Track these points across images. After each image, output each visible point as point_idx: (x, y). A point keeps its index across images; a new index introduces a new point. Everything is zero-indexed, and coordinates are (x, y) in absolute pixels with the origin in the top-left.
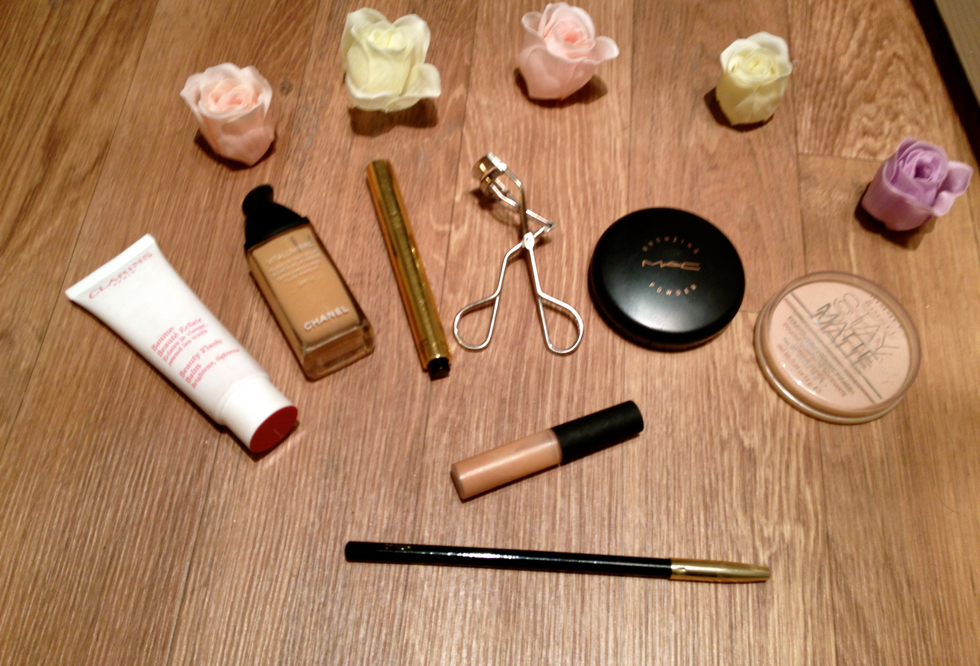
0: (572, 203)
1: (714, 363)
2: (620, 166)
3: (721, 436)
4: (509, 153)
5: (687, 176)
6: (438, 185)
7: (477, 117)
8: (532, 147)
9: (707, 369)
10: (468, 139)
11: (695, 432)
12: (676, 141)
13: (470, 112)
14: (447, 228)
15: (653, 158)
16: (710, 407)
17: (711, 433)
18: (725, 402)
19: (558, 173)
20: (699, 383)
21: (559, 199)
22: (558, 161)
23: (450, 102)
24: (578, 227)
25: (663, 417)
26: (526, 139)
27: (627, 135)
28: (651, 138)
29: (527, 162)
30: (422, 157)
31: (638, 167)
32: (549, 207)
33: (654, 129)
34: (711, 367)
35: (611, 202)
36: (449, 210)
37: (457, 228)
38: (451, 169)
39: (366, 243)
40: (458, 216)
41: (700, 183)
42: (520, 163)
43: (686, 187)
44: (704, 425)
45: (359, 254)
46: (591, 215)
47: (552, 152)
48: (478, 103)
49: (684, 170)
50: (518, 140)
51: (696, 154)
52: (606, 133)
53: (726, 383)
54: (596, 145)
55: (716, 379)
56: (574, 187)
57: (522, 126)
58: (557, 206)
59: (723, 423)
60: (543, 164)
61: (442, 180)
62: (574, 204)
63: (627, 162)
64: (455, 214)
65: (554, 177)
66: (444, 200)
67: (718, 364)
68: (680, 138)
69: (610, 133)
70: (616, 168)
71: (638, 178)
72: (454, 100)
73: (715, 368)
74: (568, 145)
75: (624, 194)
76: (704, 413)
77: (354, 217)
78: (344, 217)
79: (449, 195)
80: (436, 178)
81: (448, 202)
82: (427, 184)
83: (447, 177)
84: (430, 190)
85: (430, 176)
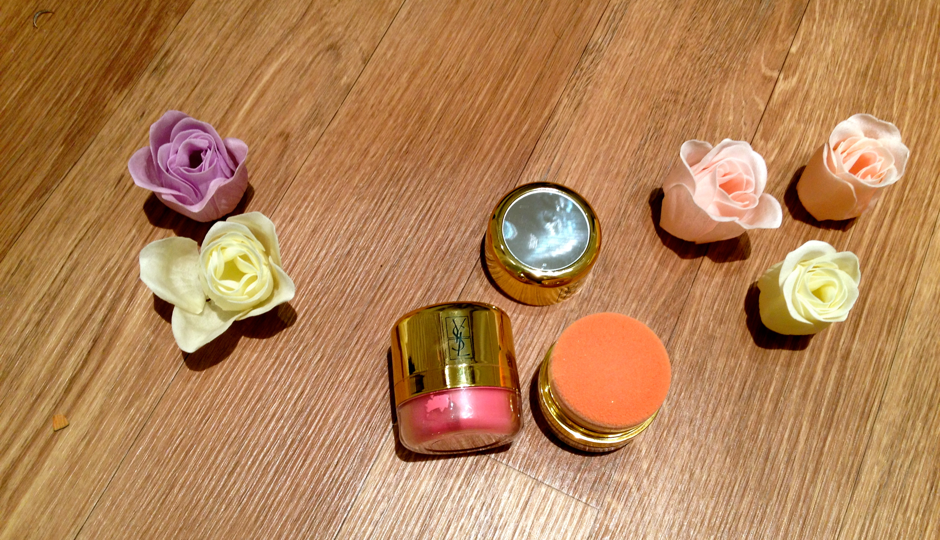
0: (911, 91)
4: (859, 20)
6: (777, 30)
8: (884, 22)
14: (775, 74)
19: (904, 57)
21: (899, 82)
22: (908, 44)
24: (911, 117)
26: (880, 12)
29: (875, 35)
32: (886, 87)
36: (783, 59)
37: (785, 78)
38: (794, 19)
39: (690, 65)
40: (790, 66)
42: (867, 34)
45: (680, 73)
46: (928, 108)
47: (904, 33)
50: (872, 11)
56: (918, 76)
58: (895, 89)
60: (891, 41)
61: (781, 27)
62: (914, 92)
64: (786, 64)
65: (899, 59)
66: (779, 46)
74: (923, 32)
77: (684, 36)
78: (674, 34)
79: (786, 43)
80: (776, 22)
81: (784, 50)
82: (765, 26)
83: (788, 26)
84: (767, 33)
85: (771, 19)
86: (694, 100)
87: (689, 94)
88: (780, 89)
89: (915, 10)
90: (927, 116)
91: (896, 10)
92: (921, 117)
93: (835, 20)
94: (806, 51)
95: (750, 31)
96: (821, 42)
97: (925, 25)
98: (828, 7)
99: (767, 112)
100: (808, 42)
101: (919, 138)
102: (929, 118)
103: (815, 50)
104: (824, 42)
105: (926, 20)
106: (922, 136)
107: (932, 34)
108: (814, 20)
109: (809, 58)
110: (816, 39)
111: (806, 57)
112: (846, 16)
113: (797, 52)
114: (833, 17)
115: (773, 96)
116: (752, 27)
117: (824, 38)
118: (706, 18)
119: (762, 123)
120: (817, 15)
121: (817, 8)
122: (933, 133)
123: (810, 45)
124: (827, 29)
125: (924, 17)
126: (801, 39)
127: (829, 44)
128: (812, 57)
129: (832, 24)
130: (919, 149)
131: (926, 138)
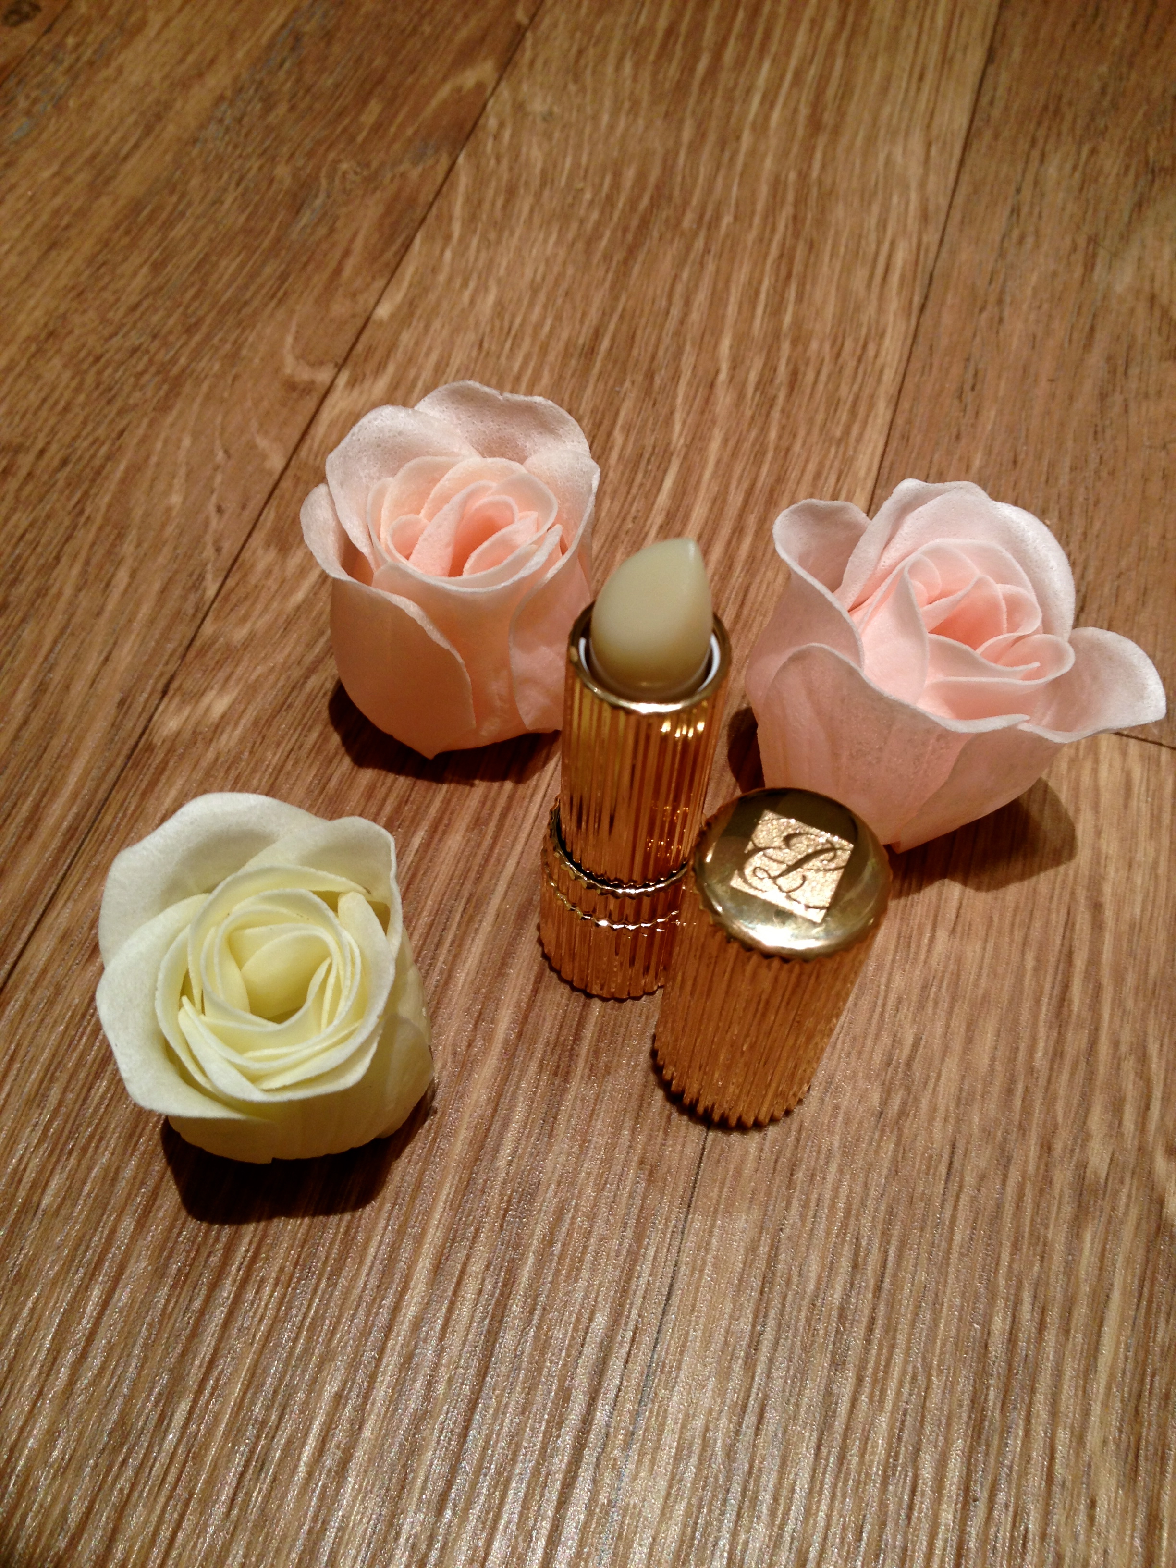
0: (723, 376)
1: (1097, 907)
2: (894, 304)
3: (1082, 1166)
4: (574, 226)
5: (1096, 359)
6: (338, 271)
7: (507, 134)
8: (645, 223)
9: (1069, 924)
10: (463, 179)
11: (987, 1134)
12: (1078, 271)
13: (492, 123)
14: (323, 376)
15: (1000, 302)
16: (1057, 1054)
17: (1047, 1147)
18: (1116, 1044)
19: (701, 297)
20: (1030, 963)
21: (688, 361)
22: (711, 267)
23: (445, 91)
24: (726, 441)
25: (878, 1058)
26: (633, 203)
27: (931, 237)
28: (1002, 254)
29: (618, 257)
30: (318, 202)
31: (947, 319)
32: (650, 376)
33: (1016, 233)
34: (1083, 919)
35: (845, 392)
36: (349, 335)
37: (352, 383)
38: (390, 240)
39: (67, 374)
40: (370, 351)
41: (1133, 385)
42: (597, 256)
43: (1088, 387)
44: (1026, 1110)
45: (34, 398)
46: (776, 414)
47: (699, 244)
48: (519, 108)
49: (1088, 345)
50: (610, 201)
51: (1132, 311)
52: (872, 221)
53: (1131, 979)
54: (835, 246)
55: (1094, 960)
56: (741, 339)
57: (630, 174)
58: (676, 377)
59: (1097, 1120)
60: (666, 266)
61: (352, 261)
62: (731, 379)
63: (917, 300)
64: (360, 347)
65: (687, 303)
66: (339, 308)
67: (1109, 913)
68: (1089, 266)
69: (882, 224)
70: (880, 310)
71: (944, 342)
72: (459, 90)
73: (1097, 925)
74: (751, 236)
75: (889, 375)
76: (1031, 1070)
77: (62, 310)
78: (34, 308)
79: (361, 299)
80: (337, 254)
81: (354, 316)
82: (306, 264)
83: (373, 256)
84: (309, 279)
85: (324, 246)
86: (64, 462)
87: (54, 447)
88: (336, 411)
89: (727, 187)
90: (773, 434)
91: (677, 193)
92: (757, 439)
93: (506, 234)
94: (419, 312)
95: (259, 280)
96: (465, 284)
97: (757, 220)
98: (486, 206)
99: (290, 473)
100: (426, 290)
101: (750, 492)
102: (780, 437)
103: (445, 305)
104: (472, 285)
105: (760, 207)
106: (759, 485)
107: (778, 237)
108: (448, 237)
109: (427, 327)
110: (450, 280)
111: (418, 324)
112: (537, 220)
113: (393, 316)
114: (501, 226)
115: (312, 432)
116: (268, 270)
117: (475, 276)
118: (136, 259)
119: (274, 502)
120: (457, 229)
121: (458, 209)
122: (794, 475)
123: (432, 297)
124: (483, 255)
125: (754, 203)
126: (405, 284)
127: (486, 289)
128: (437, 324)
129: (499, 241)
130: (752, 521)
131: (772, 491)
